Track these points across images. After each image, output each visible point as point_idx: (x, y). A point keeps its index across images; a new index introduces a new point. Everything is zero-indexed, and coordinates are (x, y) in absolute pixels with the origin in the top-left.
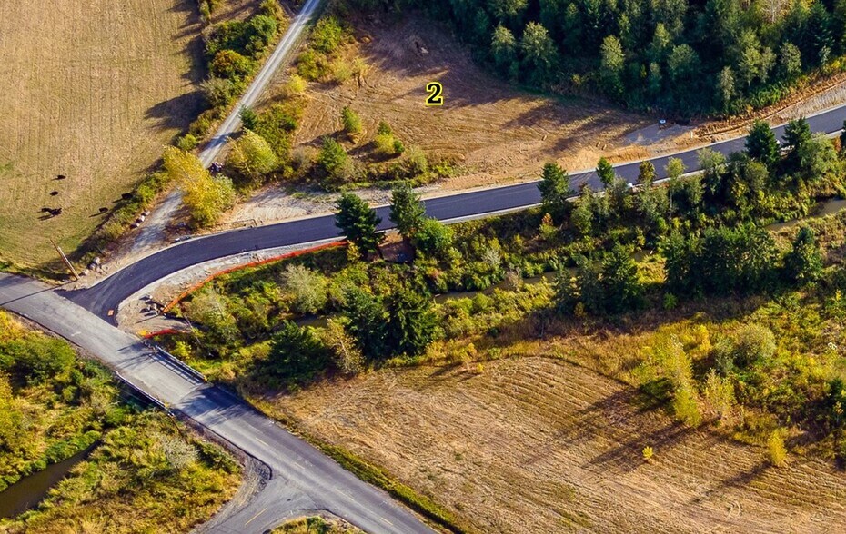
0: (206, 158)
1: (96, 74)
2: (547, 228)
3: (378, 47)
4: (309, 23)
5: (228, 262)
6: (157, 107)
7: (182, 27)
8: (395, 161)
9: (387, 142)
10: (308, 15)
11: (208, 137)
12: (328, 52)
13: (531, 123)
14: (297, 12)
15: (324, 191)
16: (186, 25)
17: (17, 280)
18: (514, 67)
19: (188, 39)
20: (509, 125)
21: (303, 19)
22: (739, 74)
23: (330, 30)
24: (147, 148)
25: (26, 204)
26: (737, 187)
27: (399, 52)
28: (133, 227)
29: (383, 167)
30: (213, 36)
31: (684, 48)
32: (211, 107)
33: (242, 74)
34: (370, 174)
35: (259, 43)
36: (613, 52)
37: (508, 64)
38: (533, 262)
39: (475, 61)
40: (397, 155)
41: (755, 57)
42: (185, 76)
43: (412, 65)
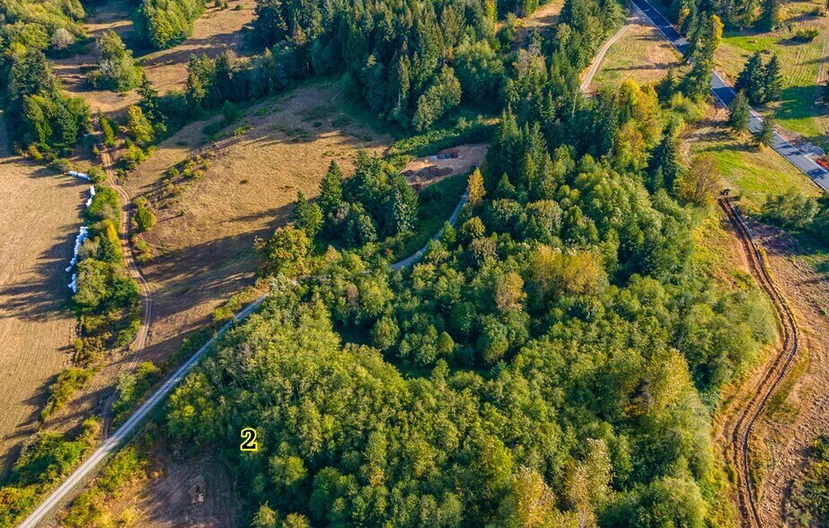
4: (112, 450)
7: (20, 425)
10: (118, 439)
12: (109, 491)
14: (112, 433)
16: (24, 424)
21: (112, 442)
35: (53, 474)
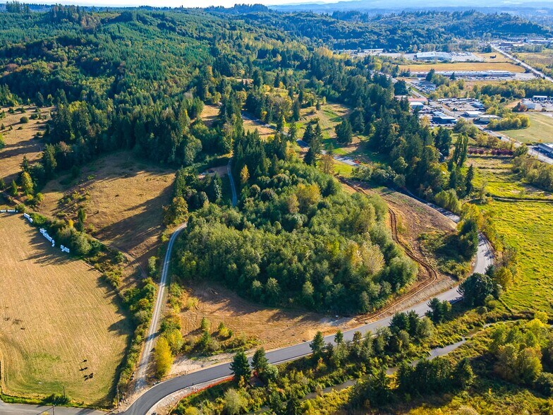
0: (149, 345)
1: (78, 315)
2: (321, 365)
3: (196, 293)
4: (166, 286)
5: (182, 392)
6: (112, 326)
7: (106, 293)
8: (230, 340)
9: (225, 332)
11: (146, 336)
12: (179, 297)
13: (278, 320)
14: (159, 282)
15: (206, 356)
16: (108, 292)
17: (87, 411)
18: (263, 297)
19: (112, 297)
20: (269, 321)
21: (163, 284)
22: (369, 294)
23: (176, 288)
24: (117, 344)
25: (74, 374)
26: (399, 342)
27: (206, 295)
28: (131, 380)
29: (227, 342)
30: (125, 295)
31: (339, 286)
32: (141, 323)
33: (150, 308)
34: (222, 346)
36: (309, 288)
37: (259, 296)
38: (320, 382)
39: (240, 296)
40: (229, 337)
41: (375, 288)
42: (117, 312)
43: (214, 300)
